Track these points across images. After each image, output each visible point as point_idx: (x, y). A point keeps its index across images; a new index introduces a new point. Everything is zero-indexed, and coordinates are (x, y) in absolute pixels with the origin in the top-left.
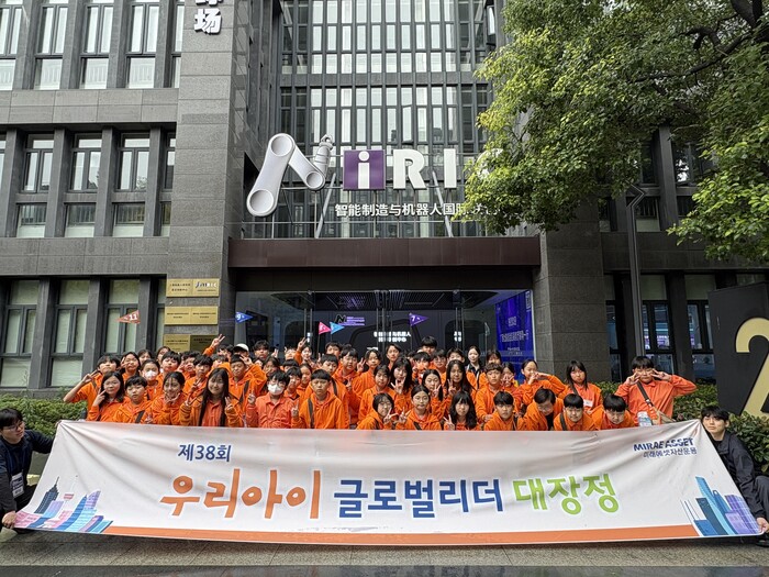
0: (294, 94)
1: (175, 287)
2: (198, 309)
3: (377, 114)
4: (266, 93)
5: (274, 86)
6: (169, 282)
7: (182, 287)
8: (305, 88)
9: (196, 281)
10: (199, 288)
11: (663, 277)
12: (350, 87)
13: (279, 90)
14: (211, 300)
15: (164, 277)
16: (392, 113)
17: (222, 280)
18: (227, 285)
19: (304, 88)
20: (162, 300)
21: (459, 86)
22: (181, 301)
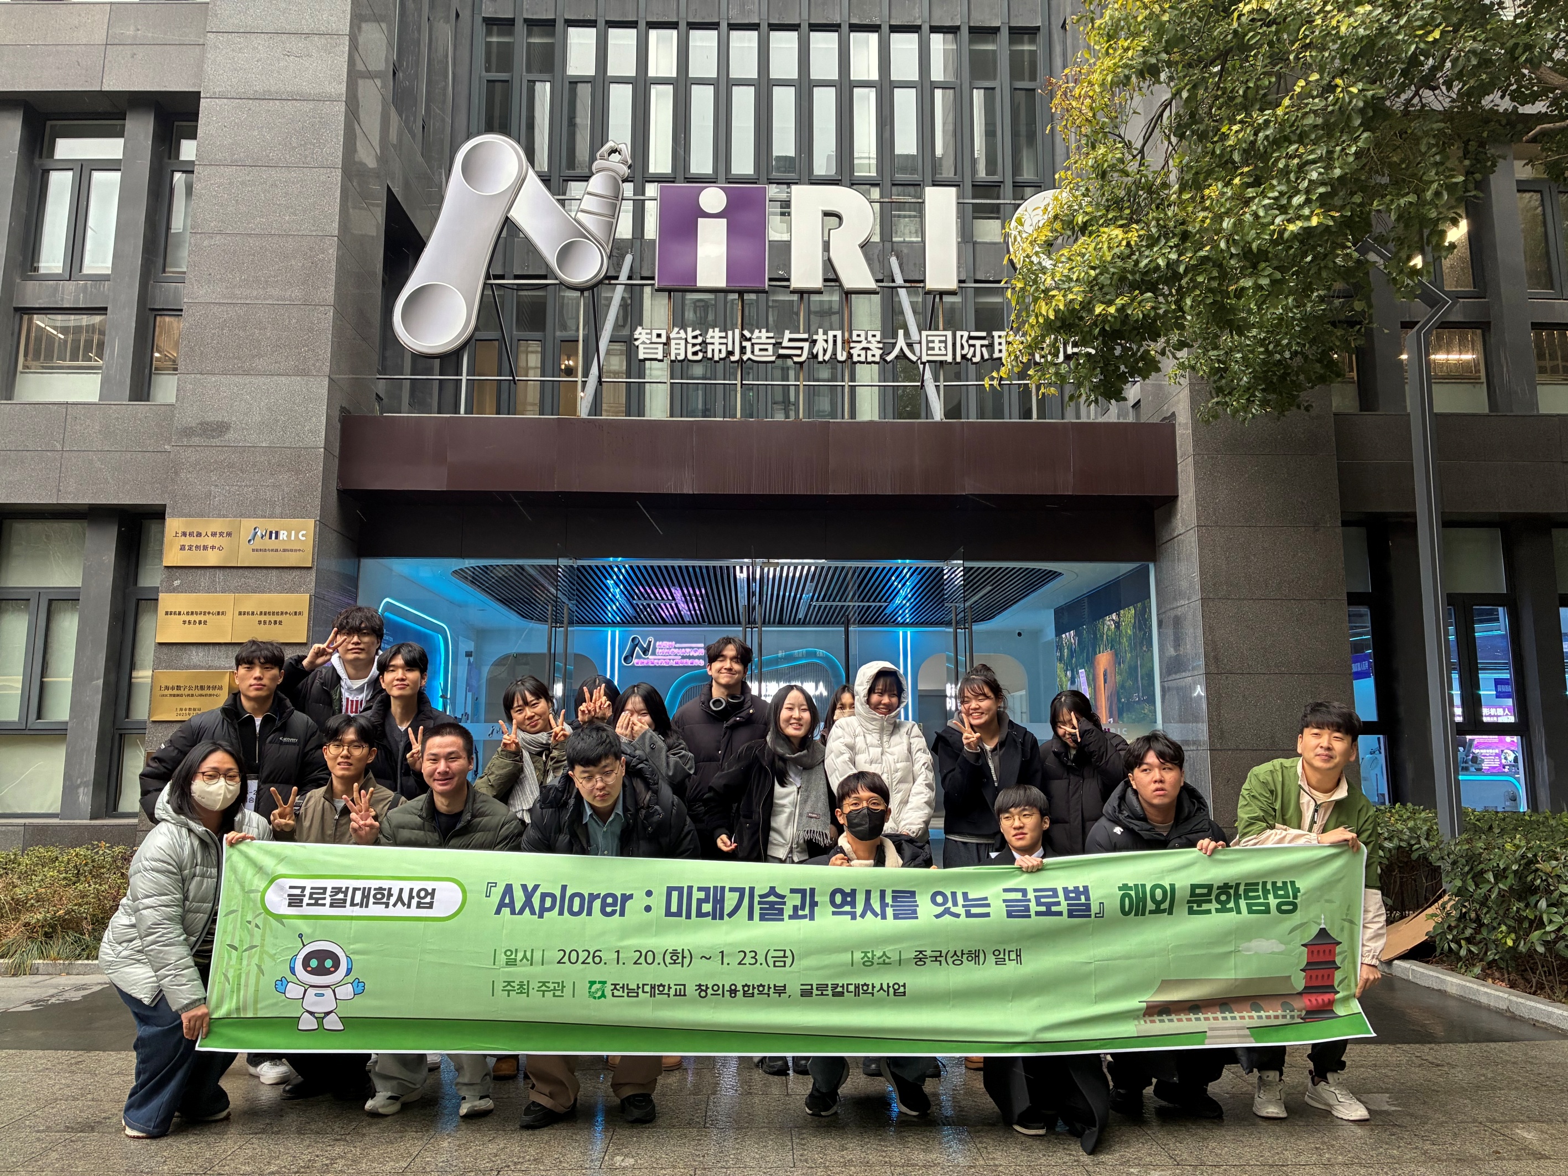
0: (522, 40)
1: (187, 541)
2: (253, 601)
3: (744, 99)
4: (445, 31)
5: (466, 14)
6: (173, 525)
7: (210, 541)
8: (551, 23)
9: (248, 525)
10: (258, 543)
11: (1498, 533)
12: (673, 25)
13: (480, 29)
14: (288, 577)
15: (157, 514)
16: (784, 100)
17: (322, 524)
18: (333, 538)
19: (547, 25)
20: (150, 578)
21: (965, 31)
22: (204, 579)
